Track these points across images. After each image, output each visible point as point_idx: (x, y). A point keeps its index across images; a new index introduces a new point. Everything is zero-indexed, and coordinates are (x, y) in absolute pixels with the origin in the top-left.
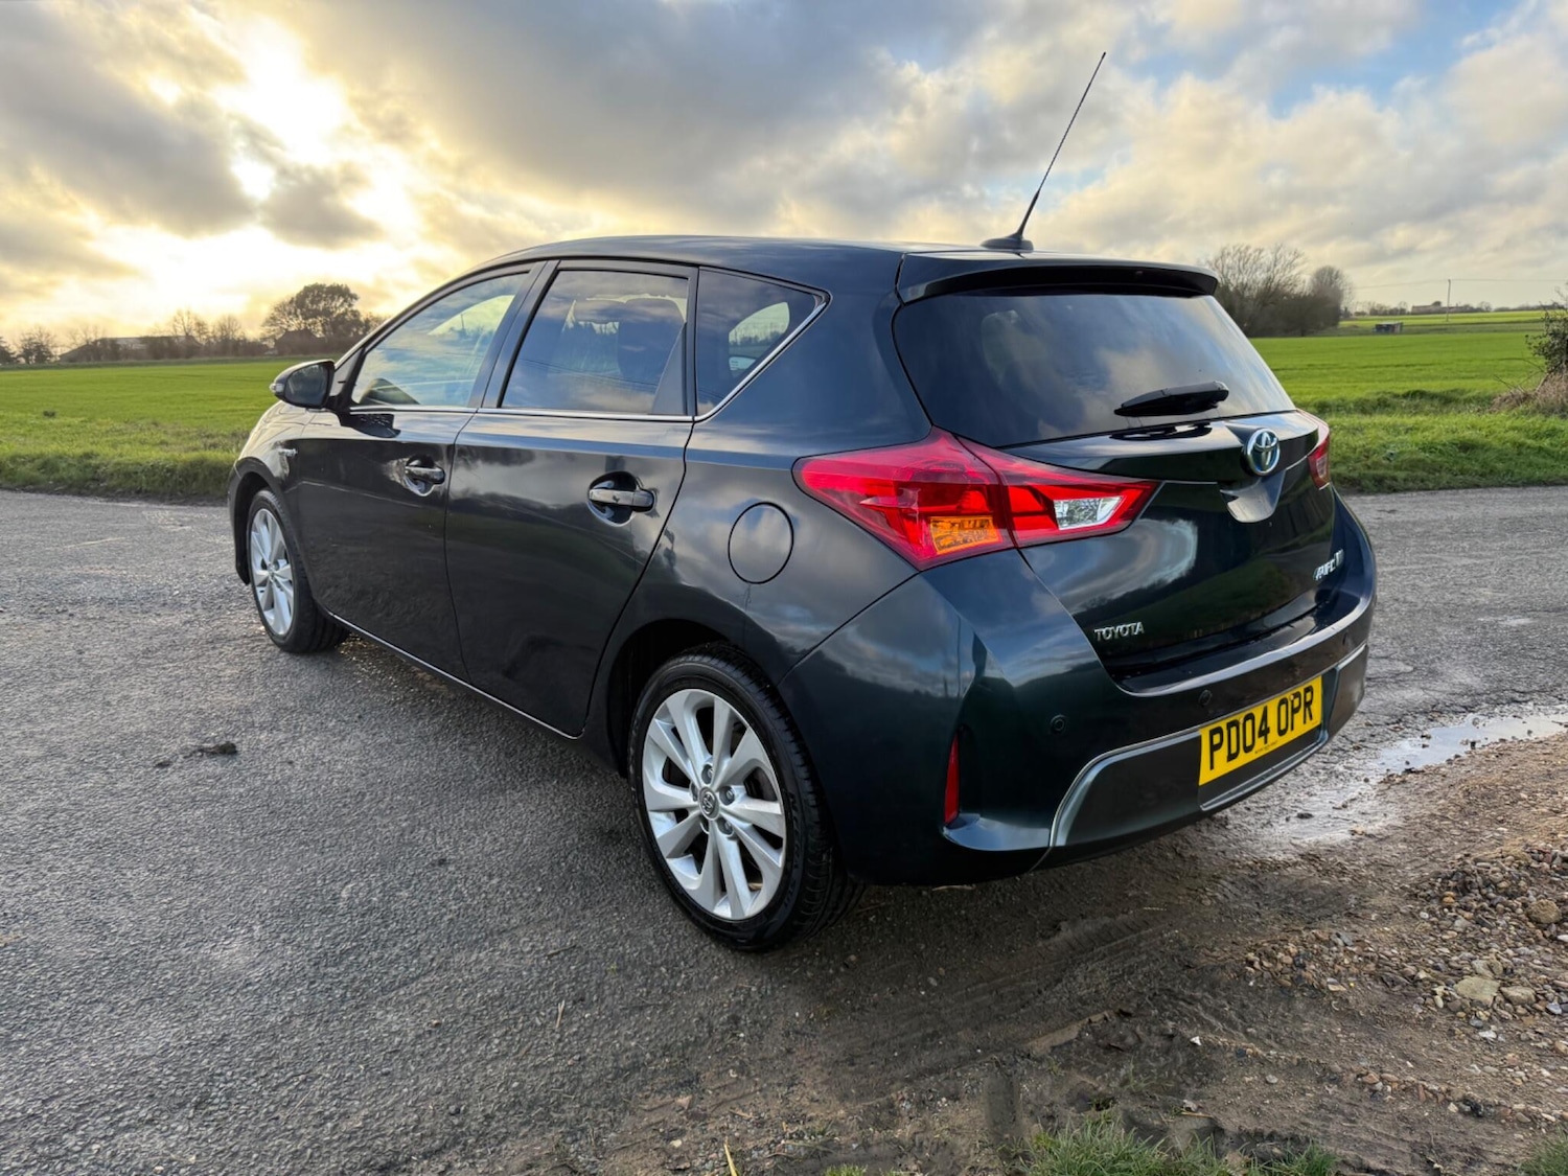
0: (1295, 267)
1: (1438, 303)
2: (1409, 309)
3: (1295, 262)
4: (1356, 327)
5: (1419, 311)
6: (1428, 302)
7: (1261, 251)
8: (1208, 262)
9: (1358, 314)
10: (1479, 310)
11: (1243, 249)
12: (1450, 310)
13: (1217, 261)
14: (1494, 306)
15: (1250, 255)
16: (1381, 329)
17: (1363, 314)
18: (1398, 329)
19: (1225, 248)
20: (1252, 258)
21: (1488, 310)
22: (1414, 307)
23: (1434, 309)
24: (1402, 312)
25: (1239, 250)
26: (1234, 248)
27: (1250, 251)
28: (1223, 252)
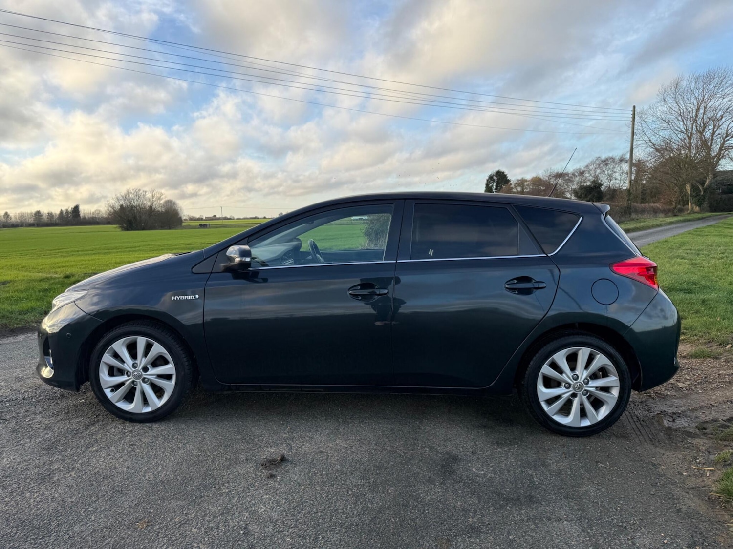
0: (162, 199)
1: (215, 216)
2: (204, 218)
3: (161, 197)
4: (189, 225)
5: (208, 219)
6: (211, 215)
7: (146, 192)
8: (122, 196)
9: (185, 220)
10: (230, 219)
11: (137, 190)
12: (219, 219)
13: (126, 196)
14: (236, 217)
15: (141, 193)
16: (202, 226)
17: (187, 220)
18: (208, 226)
19: (129, 190)
20: (142, 195)
21: (233, 219)
22: (206, 217)
23: (214, 218)
24: (202, 219)
25: (135, 191)
26: (133, 190)
27: (141, 192)
28: (128, 192)
